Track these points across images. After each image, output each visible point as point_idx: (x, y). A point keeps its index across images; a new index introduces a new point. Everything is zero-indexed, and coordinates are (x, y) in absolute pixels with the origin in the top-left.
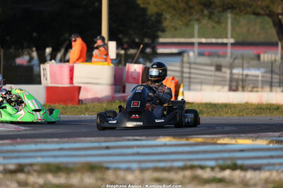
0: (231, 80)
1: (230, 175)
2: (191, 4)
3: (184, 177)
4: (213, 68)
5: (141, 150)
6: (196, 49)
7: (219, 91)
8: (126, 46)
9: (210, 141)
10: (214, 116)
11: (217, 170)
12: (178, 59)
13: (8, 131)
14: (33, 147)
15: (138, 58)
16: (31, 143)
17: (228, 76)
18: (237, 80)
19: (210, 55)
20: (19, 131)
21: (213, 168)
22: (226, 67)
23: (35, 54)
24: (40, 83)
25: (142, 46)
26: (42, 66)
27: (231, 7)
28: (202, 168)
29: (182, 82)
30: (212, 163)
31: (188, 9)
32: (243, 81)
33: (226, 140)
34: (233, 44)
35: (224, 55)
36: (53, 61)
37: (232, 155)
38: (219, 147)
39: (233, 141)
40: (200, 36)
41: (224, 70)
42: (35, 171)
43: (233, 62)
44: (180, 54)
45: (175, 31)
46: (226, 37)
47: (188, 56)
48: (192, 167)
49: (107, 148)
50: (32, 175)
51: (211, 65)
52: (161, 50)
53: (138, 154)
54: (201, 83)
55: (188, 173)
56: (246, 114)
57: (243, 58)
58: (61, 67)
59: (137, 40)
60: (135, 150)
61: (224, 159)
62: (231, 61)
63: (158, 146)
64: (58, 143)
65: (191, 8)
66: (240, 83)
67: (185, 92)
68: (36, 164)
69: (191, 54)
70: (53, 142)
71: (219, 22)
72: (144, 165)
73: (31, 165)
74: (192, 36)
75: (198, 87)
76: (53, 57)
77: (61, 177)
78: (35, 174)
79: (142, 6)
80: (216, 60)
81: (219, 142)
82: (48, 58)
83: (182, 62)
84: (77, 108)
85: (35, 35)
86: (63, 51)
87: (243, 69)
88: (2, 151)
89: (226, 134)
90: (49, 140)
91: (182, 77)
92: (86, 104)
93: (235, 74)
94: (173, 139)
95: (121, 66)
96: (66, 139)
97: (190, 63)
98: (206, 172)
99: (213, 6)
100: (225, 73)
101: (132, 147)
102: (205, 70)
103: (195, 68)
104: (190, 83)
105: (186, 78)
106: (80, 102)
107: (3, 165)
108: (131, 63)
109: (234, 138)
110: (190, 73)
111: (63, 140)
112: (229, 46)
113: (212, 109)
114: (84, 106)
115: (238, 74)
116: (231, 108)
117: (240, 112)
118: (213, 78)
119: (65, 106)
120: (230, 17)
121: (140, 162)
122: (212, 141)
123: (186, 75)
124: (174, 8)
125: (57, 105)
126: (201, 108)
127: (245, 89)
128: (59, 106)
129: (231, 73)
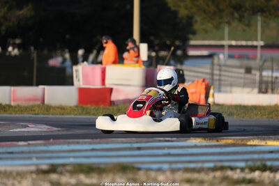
0: (261, 82)
1: (260, 177)
2: (221, 7)
3: (214, 177)
4: (243, 71)
5: (172, 151)
6: (226, 51)
7: (248, 93)
8: (156, 48)
9: (240, 142)
10: (243, 117)
11: (247, 171)
12: (209, 61)
13: (41, 132)
14: (65, 147)
15: (169, 60)
16: (64, 143)
17: (257, 78)
18: (267, 83)
19: (240, 57)
20: (52, 132)
21: (242, 169)
22: (256, 69)
23: (67, 56)
24: (72, 84)
25: (172, 48)
26: (75, 68)
27: (261, 10)
28: (232, 169)
29: (213, 84)
30: (242, 164)
31: (219, 12)
32: (272, 83)
33: (256, 142)
34: (262, 47)
35: (254, 58)
36: (85, 63)
37: (261, 156)
38: (249, 149)
39: (263, 143)
40: (230, 39)
41: (253, 72)
42: (68, 171)
43: (263, 64)
44: (210, 56)
45: (206, 34)
46: (256, 40)
47: (219, 58)
48: (222, 168)
49: (139, 149)
50: (64, 175)
51: (240, 67)
52: (192, 53)
53: (169, 155)
54: (231, 85)
55: (218, 174)
56: (276, 116)
57: (272, 60)
58: (94, 69)
59: (168, 42)
60: (166, 151)
61: (253, 160)
62: (261, 63)
63: (188, 147)
64: (90, 143)
65: (221, 11)
66: (270, 85)
67: (216, 95)
68: (69, 165)
69: (221, 56)
70: (85, 143)
71: (249, 25)
72: (174, 166)
73: (64, 165)
74: (222, 39)
75: (228, 89)
76: (85, 59)
77: (92, 177)
78: (68, 175)
79: (173, 9)
80: (246, 62)
81: (249, 143)
82: (81, 59)
83: (213, 64)
84: (109, 109)
85: (68, 36)
86: (95, 52)
87: (272, 71)
88: (35, 152)
89: (256, 135)
90: (81, 140)
91: (213, 79)
92: (117, 105)
93: (265, 77)
94: (204, 141)
95: (151, 68)
96: (98, 140)
97: (220, 66)
98: (236, 173)
99: (243, 9)
100: (255, 75)
101: (163, 148)
102: (235, 72)
103: (225, 71)
104: (220, 85)
105: (216, 80)
106: (112, 103)
107: (36, 165)
108: (163, 64)
109: (264, 140)
110: (220, 75)
111: (95, 140)
112: (259, 49)
113: (242, 111)
114: (115, 108)
115: (268, 77)
116: (260, 110)
117: (269, 114)
118: (242, 81)
119: (97, 108)
120: (259, 19)
121: (171, 163)
122: (243, 143)
123: (216, 77)
124: (205, 11)
125: (89, 106)
126: (231, 110)
127: (275, 91)
128: (91, 107)
129: (261, 76)
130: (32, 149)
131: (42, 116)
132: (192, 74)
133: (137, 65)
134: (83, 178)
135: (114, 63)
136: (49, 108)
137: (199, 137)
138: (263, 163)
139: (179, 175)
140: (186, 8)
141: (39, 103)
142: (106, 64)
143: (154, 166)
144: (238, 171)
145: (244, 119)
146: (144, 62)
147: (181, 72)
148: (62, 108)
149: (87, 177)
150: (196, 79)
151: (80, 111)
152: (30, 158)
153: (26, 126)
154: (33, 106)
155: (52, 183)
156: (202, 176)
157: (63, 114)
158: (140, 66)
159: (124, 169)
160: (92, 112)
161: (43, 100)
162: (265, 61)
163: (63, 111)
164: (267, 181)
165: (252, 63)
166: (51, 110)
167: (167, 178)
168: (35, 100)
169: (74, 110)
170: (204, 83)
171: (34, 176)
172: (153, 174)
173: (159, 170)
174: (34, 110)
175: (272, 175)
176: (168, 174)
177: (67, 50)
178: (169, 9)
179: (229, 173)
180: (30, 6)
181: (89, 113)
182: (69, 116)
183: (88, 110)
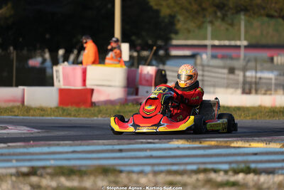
0: (245, 83)
1: (244, 179)
2: (204, 5)
3: (198, 180)
4: (226, 71)
5: (155, 153)
6: (209, 51)
7: (232, 94)
8: (138, 48)
9: (223, 144)
11: (230, 173)
13: (21, 133)
14: (46, 149)
15: (151, 60)
16: (45, 145)
17: (241, 78)
18: (250, 83)
19: (223, 57)
20: (32, 133)
21: (226, 172)
22: (239, 69)
23: (47, 55)
24: (52, 84)
25: (155, 48)
26: (55, 68)
27: (245, 9)
28: (215, 171)
30: (226, 167)
31: (202, 11)
32: (256, 83)
33: (239, 144)
34: (246, 47)
35: (238, 58)
36: (66, 63)
37: (245, 158)
38: (233, 151)
39: (247, 145)
40: (214, 38)
41: (237, 72)
42: (48, 174)
43: (247, 65)
45: (189, 34)
46: (240, 40)
47: (201, 58)
48: (205, 171)
49: (121, 151)
50: (45, 178)
51: (224, 67)
52: (174, 52)
53: (151, 157)
54: (214, 86)
55: (201, 176)
56: (260, 117)
57: (256, 60)
58: (74, 69)
59: (150, 42)
60: (148, 153)
61: (237, 162)
62: (244, 64)
63: (171, 149)
64: (71, 145)
65: (204, 9)
66: (254, 86)
68: (49, 167)
69: (204, 56)
70: (66, 145)
71: (232, 25)
72: (156, 168)
73: (44, 168)
74: (205, 38)
75: (212, 89)
76: (66, 59)
77: (73, 180)
78: (48, 177)
79: (155, 7)
80: (229, 63)
81: (232, 145)
82: (61, 60)
83: (195, 64)
84: (90, 110)
85: (47, 36)
86: (76, 52)
87: (256, 72)
88: (14, 154)
89: (239, 137)
90: (62, 142)
92: (98, 106)
93: (249, 77)
94: (186, 143)
95: (133, 69)
96: (79, 142)
97: (203, 66)
98: (219, 176)
99: (226, 8)
100: (238, 75)
101: (145, 150)
102: (218, 73)
103: (208, 71)
104: (203, 85)
106: (93, 104)
107: (17, 167)
108: (144, 64)
109: (248, 141)
110: (203, 76)
111: (76, 142)
112: (242, 49)
114: (97, 109)
115: (252, 77)
116: (244, 111)
117: (252, 115)
118: (225, 81)
119: (77, 109)
120: (242, 17)
121: (153, 165)
122: (226, 145)
124: (187, 10)
125: (69, 107)
127: (259, 92)
128: (72, 109)
129: (244, 76)
130: (11, 151)
131: (22, 117)
133: (119, 65)
134: (64, 181)
135: (94, 63)
136: (29, 109)
137: (181, 139)
138: (247, 165)
139: (161, 178)
140: (168, 7)
141: (19, 104)
142: (87, 65)
143: (136, 169)
144: (222, 173)
146: (125, 62)
147: (163, 72)
148: (42, 109)
149: (67, 180)
151: (61, 112)
152: (10, 161)
153: (6, 128)
154: (13, 108)
155: (32, 186)
156: (185, 179)
157: (43, 116)
158: (121, 66)
159: (105, 171)
160: (73, 114)
161: (23, 102)
162: (249, 61)
163: (42, 113)
164: (251, 184)
165: (235, 64)
166: (31, 111)
167: (149, 181)
168: (14, 101)
169: (54, 111)
171: (14, 178)
172: (135, 177)
173: (141, 172)
174: (14, 112)
175: (256, 178)
176: (150, 176)
177: (47, 50)
178: (151, 7)
179: (213, 175)
180: (9, 5)
181: (69, 115)
182: (49, 118)
183: (69, 112)
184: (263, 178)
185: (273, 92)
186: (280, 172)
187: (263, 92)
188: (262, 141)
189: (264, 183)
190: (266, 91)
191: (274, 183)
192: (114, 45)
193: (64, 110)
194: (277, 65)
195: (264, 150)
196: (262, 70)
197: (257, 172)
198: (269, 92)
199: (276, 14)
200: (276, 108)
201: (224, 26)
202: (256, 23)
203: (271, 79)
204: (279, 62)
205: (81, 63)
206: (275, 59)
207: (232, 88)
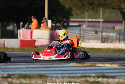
0: (102, 38)
1: (102, 80)
2: (84, 4)
3: (81, 80)
4: (94, 32)
5: (63, 69)
6: (86, 24)
7: (96, 43)
8: (55, 22)
9: (93, 65)
10: (94, 53)
11: (96, 78)
14: (15, 66)
15: (61, 28)
17: (100, 36)
18: (105, 38)
19: (93, 26)
21: (94, 77)
22: (99, 32)
23: (15, 25)
24: (17, 38)
25: (63, 22)
26: (19, 31)
27: (102, 5)
28: (89, 77)
29: (80, 38)
30: (94, 75)
31: (83, 6)
32: (107, 38)
33: (100, 65)
34: (103, 22)
35: (99, 27)
36: (23, 28)
37: (102, 71)
38: (97, 68)
39: (103, 65)
40: (88, 18)
41: (99, 33)
42: (16, 77)
44: (79, 26)
45: (77, 16)
46: (100, 19)
47: (83, 27)
48: (85, 77)
49: (48, 67)
50: (14, 79)
52: (71, 24)
53: (61, 70)
54: (89, 39)
55: (83, 79)
56: (109, 53)
57: (107, 28)
58: (27, 31)
59: (60, 19)
60: (60, 69)
61: (99, 73)
62: (102, 29)
63: (70, 67)
64: (26, 65)
65: (84, 5)
66: (106, 39)
67: (82, 43)
68: (16, 74)
69: (84, 26)
70: (23, 65)
71: (96, 12)
72: (63, 75)
73: (14, 75)
74: (85, 18)
75: (87, 41)
76: (23, 27)
77: (27, 80)
78: (16, 79)
79: (63, 4)
80: (95, 29)
81: (97, 65)
82: (21, 27)
83: (80, 29)
84: (34, 49)
85: (15, 16)
86: (28, 23)
87: (107, 33)
88: (1, 69)
89: (100, 62)
91: (80, 36)
92: (38, 48)
93: (104, 35)
94: (77, 64)
95: (53, 31)
96: (29, 63)
97: (84, 30)
98: (91, 79)
99: (94, 5)
100: (99, 34)
101: (58, 67)
102: (90, 33)
103: (86, 33)
104: (84, 39)
105: (82, 37)
106: (35, 47)
107: (2, 74)
108: (58, 29)
109: (104, 64)
110: (84, 34)
111: (28, 63)
112: (101, 23)
113: (93, 51)
114: (37, 49)
115: (105, 35)
116: (102, 50)
117: (106, 52)
118: (94, 37)
119: (28, 49)
120: (101, 9)
121: (62, 74)
122: (94, 65)
123: (82, 35)
124: (77, 5)
125: (25, 48)
126: (88, 50)
127: (108, 42)
128: (26, 49)
129: (102, 35)
132: (71, 34)
133: (47, 30)
134: (23, 80)
135: (36, 28)
136: (7, 49)
137: (74, 62)
138: (103, 74)
139: (66, 79)
140: (69, 4)
141: (3, 46)
142: (33, 29)
143: (55, 75)
144: (92, 78)
145: (95, 54)
146: (50, 28)
149: (24, 80)
150: (73, 36)
151: (21, 50)
155: (9, 82)
156: (76, 80)
157: (13, 52)
158: (48, 30)
159: (41, 76)
160: (26, 51)
162: (104, 28)
163: (13, 50)
164: (105, 82)
165: (98, 29)
166: (8, 50)
167: (60, 81)
168: (1, 45)
169: (18, 50)
170: (76, 38)
171: (0, 79)
172: (54, 79)
173: (57, 77)
174: (0, 50)
175: (107, 80)
176: (61, 79)
177: (15, 23)
178: (61, 4)
179: (88, 79)
181: (25, 51)
182: (16, 53)
183: (25, 50)
184: (110, 80)
185: (114, 42)
186: (118, 77)
187: (110, 42)
188: (110, 64)
189: (111, 82)
190: (111, 41)
191: (115, 82)
192: (44, 20)
193: (22, 49)
194: (116, 30)
195: (111, 68)
196: (110, 32)
197: (108, 77)
198: (112, 42)
199: (116, 7)
200: (116, 49)
201: (93, 13)
202: (107, 12)
203: (113, 36)
204: (117, 29)
205: (30, 28)
206: (115, 27)
207: (97, 40)
